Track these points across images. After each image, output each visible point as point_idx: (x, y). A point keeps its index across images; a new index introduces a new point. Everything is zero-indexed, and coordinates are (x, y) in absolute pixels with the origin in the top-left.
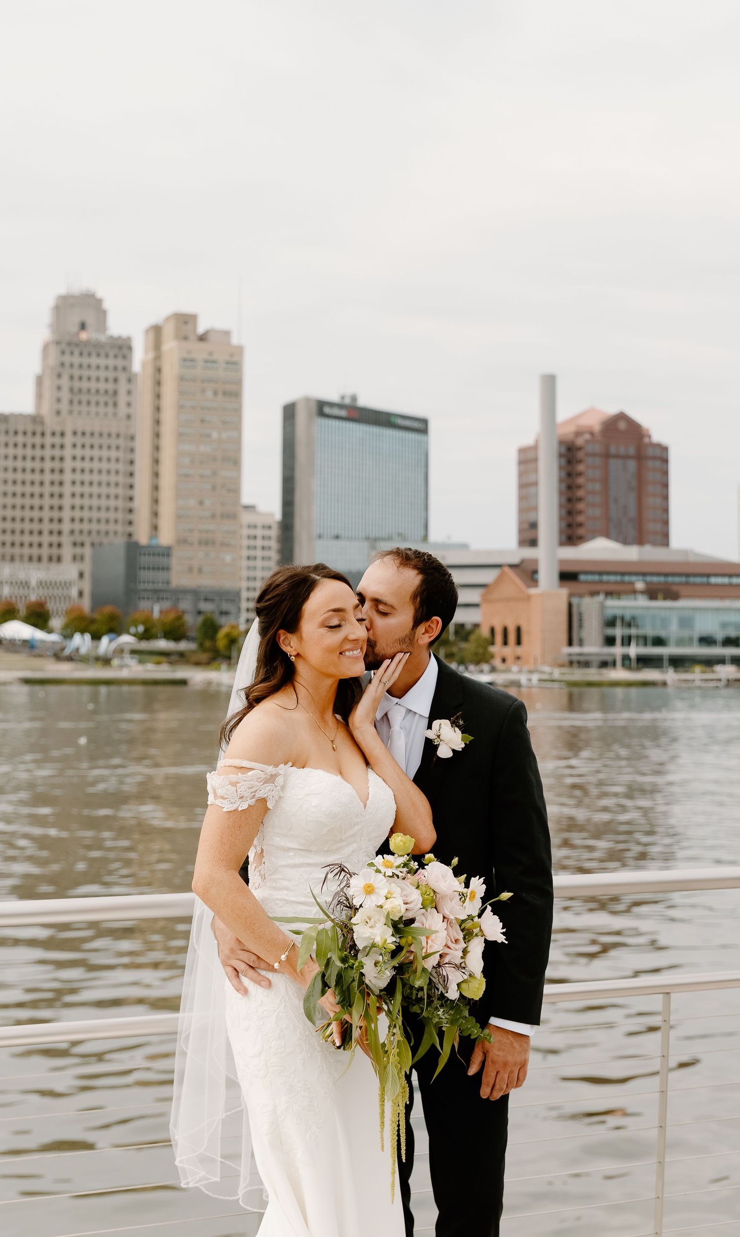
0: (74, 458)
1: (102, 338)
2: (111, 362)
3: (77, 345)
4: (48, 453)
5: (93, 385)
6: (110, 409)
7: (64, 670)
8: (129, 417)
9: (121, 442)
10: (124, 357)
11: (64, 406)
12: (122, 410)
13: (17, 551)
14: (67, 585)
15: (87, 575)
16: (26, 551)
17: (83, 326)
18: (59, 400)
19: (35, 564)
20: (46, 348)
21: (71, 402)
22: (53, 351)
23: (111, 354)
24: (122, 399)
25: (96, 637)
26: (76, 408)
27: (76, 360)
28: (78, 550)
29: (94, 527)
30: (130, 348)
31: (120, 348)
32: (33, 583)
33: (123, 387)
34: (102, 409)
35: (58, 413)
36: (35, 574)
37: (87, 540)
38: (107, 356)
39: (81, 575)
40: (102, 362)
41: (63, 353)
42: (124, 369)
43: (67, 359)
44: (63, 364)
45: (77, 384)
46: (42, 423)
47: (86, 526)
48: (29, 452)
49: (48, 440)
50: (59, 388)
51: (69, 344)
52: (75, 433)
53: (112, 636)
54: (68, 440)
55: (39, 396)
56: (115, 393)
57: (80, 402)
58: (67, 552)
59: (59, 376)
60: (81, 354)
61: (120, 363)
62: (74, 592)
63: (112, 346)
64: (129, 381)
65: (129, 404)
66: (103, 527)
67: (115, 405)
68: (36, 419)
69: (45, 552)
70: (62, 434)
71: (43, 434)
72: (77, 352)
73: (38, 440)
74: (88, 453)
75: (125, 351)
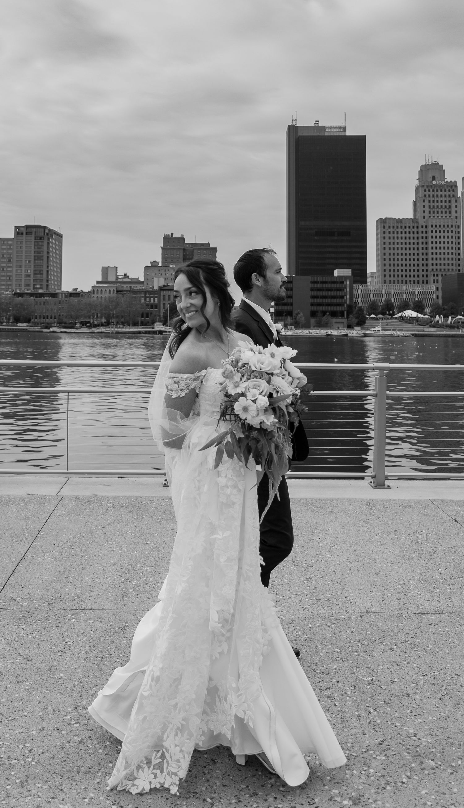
0: (432, 237)
1: (443, 183)
2: (447, 193)
3: (431, 186)
4: (420, 235)
5: (440, 204)
6: (448, 215)
7: (432, 331)
8: (456, 217)
9: (453, 229)
10: (453, 191)
11: (427, 214)
12: (454, 214)
13: (408, 279)
14: (432, 293)
15: (440, 289)
16: (412, 279)
17: (434, 178)
18: (424, 212)
19: (416, 285)
20: (417, 189)
21: (430, 212)
22: (421, 191)
23: (447, 190)
24: (453, 210)
25: (446, 317)
26: (432, 215)
27: (431, 193)
28: (436, 278)
29: (443, 267)
30: (456, 186)
31: (452, 186)
32: (416, 293)
33: (453, 204)
34: (444, 215)
35: (424, 217)
36: (417, 289)
37: (440, 273)
38: (445, 191)
39: (437, 289)
40: (443, 193)
41: (425, 191)
42: (453, 196)
43: (427, 193)
44: (425, 196)
45: (432, 204)
46: (417, 222)
47: (439, 267)
48: (412, 235)
49: (420, 230)
50: (424, 206)
51: (427, 186)
52: (432, 226)
53: (453, 316)
54: (430, 229)
55: (415, 210)
56: (450, 207)
57: (434, 212)
58: (431, 279)
59: (424, 201)
60: (433, 191)
61: (451, 193)
62: (435, 297)
63: (447, 186)
64: (456, 201)
65: (456, 212)
66: (446, 267)
67: (450, 212)
68: (414, 220)
69: (421, 279)
70: (426, 227)
71: (418, 227)
72: (431, 190)
73: (415, 230)
74: (438, 234)
75: (453, 188)
